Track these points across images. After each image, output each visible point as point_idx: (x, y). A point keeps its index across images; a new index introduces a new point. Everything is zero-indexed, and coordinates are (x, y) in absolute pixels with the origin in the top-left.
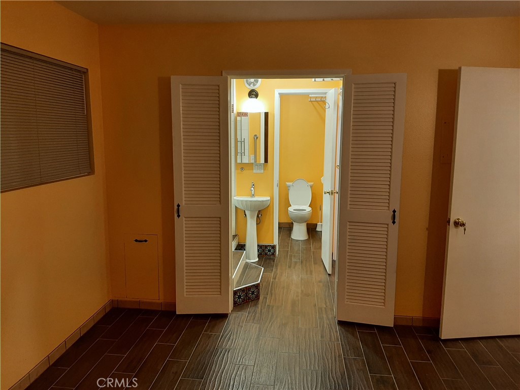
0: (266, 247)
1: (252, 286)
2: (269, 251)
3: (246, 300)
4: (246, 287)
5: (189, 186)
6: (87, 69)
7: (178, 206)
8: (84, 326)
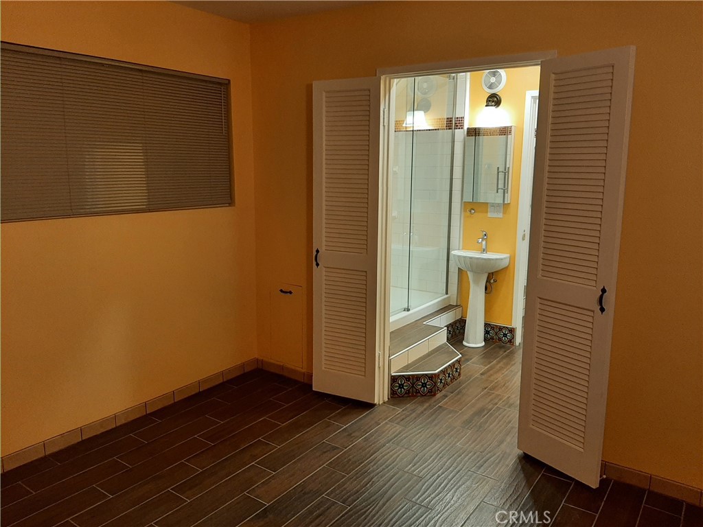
0: (501, 328)
1: (423, 375)
2: (505, 335)
3: (413, 394)
4: (413, 375)
5: (332, 226)
6: (229, 80)
7: (318, 251)
8: (205, 381)
